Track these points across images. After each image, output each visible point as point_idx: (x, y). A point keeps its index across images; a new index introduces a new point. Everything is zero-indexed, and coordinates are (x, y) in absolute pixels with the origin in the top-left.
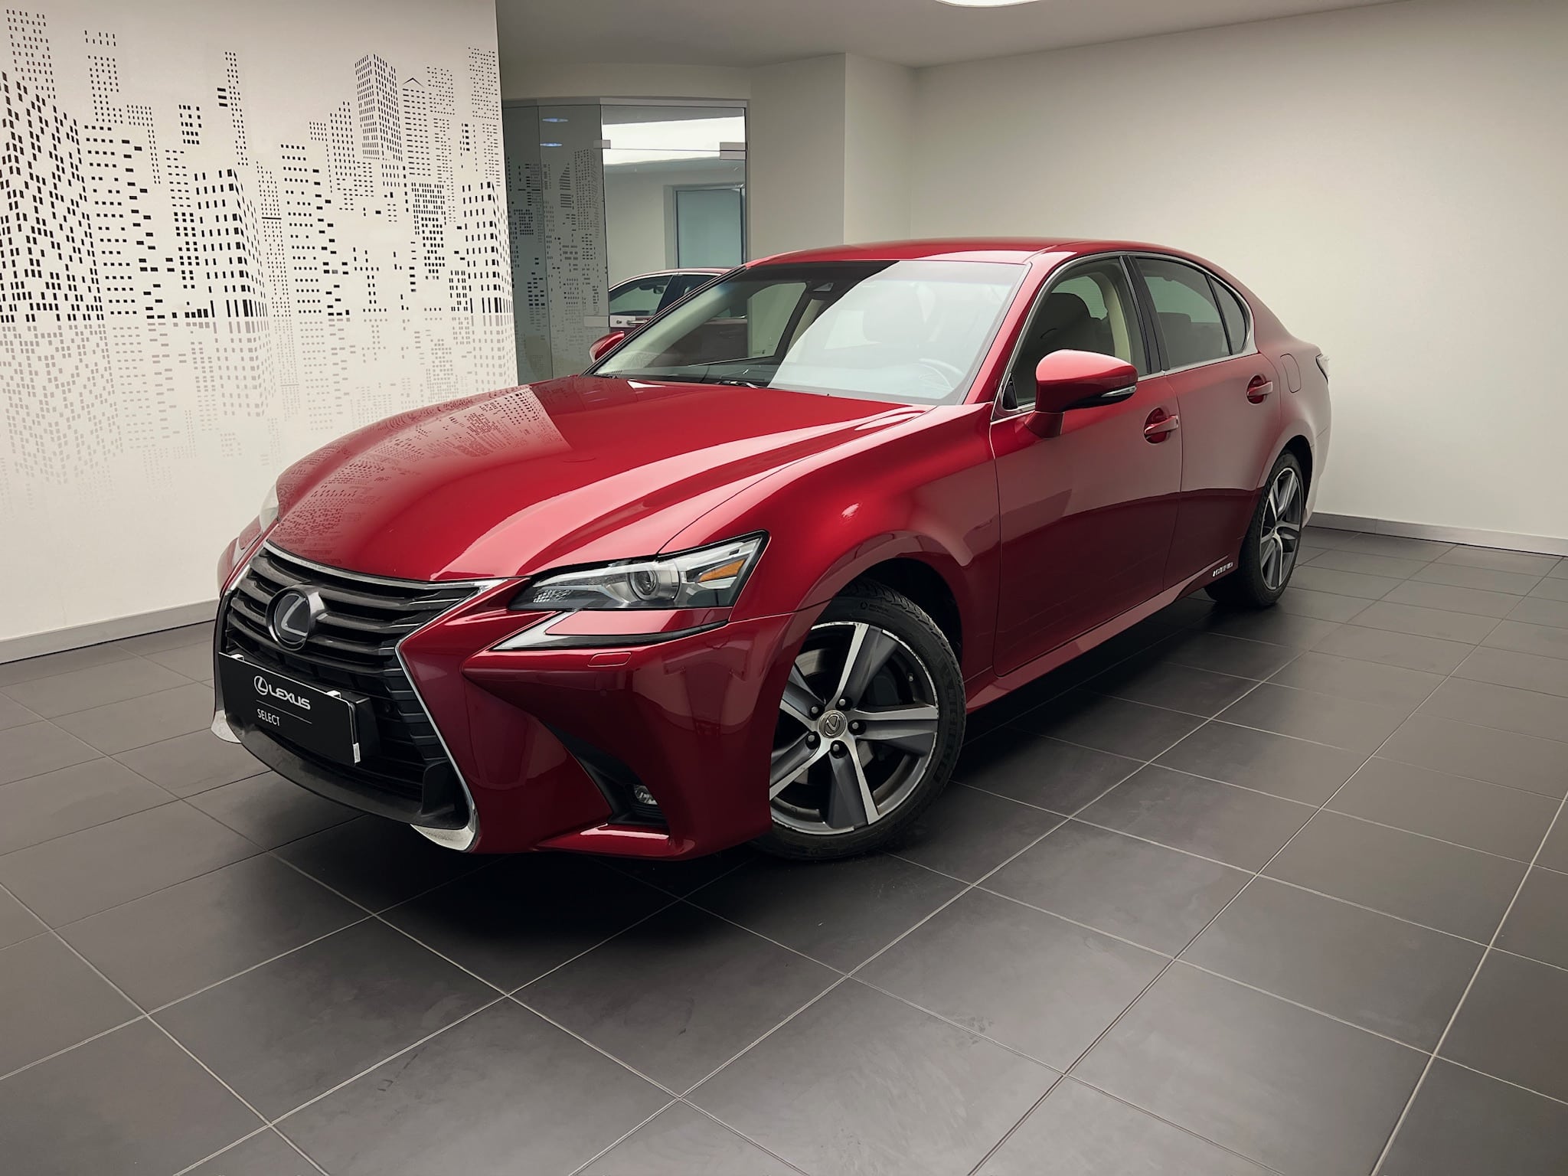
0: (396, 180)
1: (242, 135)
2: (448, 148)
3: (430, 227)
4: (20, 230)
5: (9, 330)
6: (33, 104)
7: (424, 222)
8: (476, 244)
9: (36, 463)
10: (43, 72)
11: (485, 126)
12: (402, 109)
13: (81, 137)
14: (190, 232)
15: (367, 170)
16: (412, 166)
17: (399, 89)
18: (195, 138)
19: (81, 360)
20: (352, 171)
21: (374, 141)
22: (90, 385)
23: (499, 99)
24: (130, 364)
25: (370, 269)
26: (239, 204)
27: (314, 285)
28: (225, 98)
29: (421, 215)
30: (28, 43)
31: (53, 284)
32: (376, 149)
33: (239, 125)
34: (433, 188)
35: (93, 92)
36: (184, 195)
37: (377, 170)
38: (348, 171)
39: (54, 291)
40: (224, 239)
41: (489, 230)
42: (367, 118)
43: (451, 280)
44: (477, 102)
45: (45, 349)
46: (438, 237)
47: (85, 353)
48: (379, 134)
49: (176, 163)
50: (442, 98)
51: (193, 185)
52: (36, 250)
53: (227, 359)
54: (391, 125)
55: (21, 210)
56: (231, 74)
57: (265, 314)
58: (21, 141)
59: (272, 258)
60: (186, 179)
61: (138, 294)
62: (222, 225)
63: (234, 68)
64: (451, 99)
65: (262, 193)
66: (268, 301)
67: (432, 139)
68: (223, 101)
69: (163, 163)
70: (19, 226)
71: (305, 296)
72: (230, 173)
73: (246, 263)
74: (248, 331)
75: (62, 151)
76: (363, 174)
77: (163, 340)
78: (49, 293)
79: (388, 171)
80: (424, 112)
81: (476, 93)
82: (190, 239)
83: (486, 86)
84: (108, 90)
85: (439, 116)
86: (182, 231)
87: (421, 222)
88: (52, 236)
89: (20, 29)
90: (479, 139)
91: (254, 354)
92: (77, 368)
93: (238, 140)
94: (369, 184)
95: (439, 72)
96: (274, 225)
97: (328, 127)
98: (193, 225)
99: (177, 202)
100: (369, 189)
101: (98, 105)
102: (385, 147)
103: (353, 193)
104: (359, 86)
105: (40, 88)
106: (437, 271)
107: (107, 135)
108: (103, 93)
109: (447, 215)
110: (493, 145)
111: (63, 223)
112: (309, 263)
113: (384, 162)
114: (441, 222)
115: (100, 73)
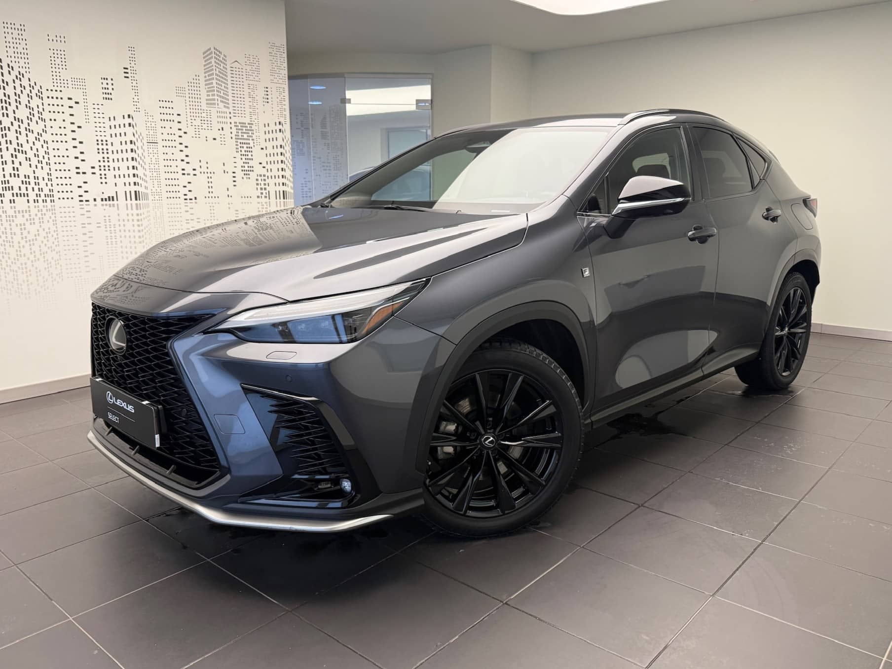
0: (226, 120)
1: (136, 94)
2: (256, 101)
3: (245, 149)
4: (7, 150)
5: (0, 209)
6: (17, 77)
7: (242, 145)
8: (272, 159)
9: (13, 287)
10: (23, 58)
11: (278, 88)
12: (229, 78)
13: (44, 96)
14: (105, 151)
15: (209, 114)
16: (235, 112)
17: (228, 67)
18: (110, 96)
19: (40, 226)
20: (200, 115)
21: (214, 97)
22: (45, 241)
23: (286, 72)
24: (69, 229)
25: (209, 173)
26: (134, 135)
27: (176, 182)
28: (127, 73)
29: (239, 141)
30: (15, 41)
31: (26, 181)
32: (214, 102)
33: (135, 89)
34: (247, 125)
35: (52, 70)
36: (102, 129)
37: (214, 115)
38: (197, 115)
39: (26, 186)
40: (125, 155)
41: (280, 150)
42: (209, 84)
43: (257, 180)
44: (273, 74)
45: (20, 220)
46: (250, 154)
47: (43, 222)
48: (216, 93)
49: (98, 111)
50: (253, 72)
51: (108, 124)
52: (17, 162)
53: (124, 225)
54: (223, 88)
55: (8, 139)
56: (131, 59)
57: (147, 199)
58: (9, 98)
59: (152, 166)
60: (103, 120)
62: (124, 147)
63: (133, 56)
64: (258, 72)
65: (148, 128)
66: (149, 191)
68: (126, 75)
69: (91, 111)
70: (7, 147)
71: (171, 188)
73: (137, 169)
74: (137, 209)
75: (33, 104)
76: (206, 117)
77: (87, 214)
78: (23, 187)
79: (221, 115)
80: (243, 80)
81: (273, 70)
82: (106, 155)
83: (279, 65)
84: (61, 69)
85: (251, 82)
86: (101, 151)
87: (239, 145)
88: (26, 154)
89: (10, 33)
90: (274, 96)
91: (140, 223)
92: (38, 231)
93: (135, 97)
94: (209, 122)
95: (251, 57)
96: (154, 147)
97: (187, 89)
98: (107, 147)
99: (99, 134)
100: (209, 125)
101: (55, 77)
102: (219, 101)
103: (200, 127)
104: (205, 66)
105: (21, 67)
106: (249, 174)
107: (59, 95)
108: (57, 70)
109: (255, 141)
110: (283, 100)
111: (33, 146)
112: (173, 169)
113: (219, 110)
114: (251, 145)
115: (56, 59)
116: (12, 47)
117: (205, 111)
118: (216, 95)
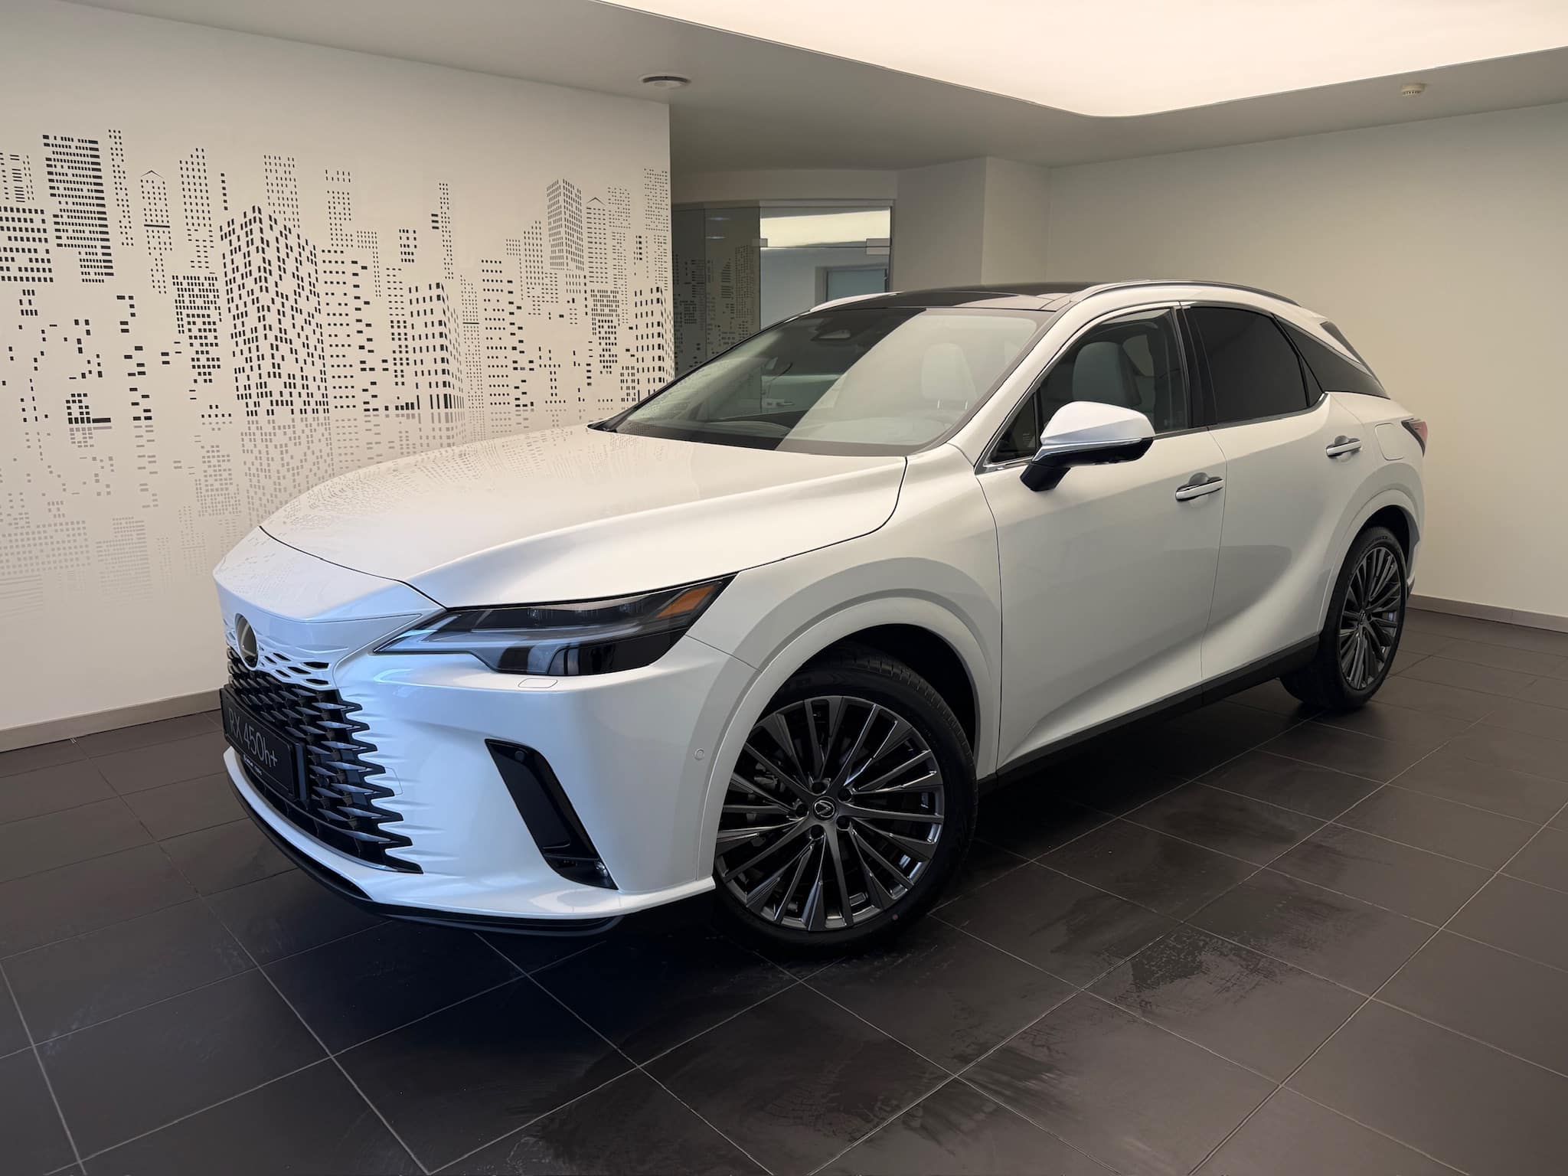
0: (578, 288)
1: (449, 252)
2: (623, 258)
3: (606, 329)
4: (266, 338)
5: (253, 423)
6: (281, 232)
7: (601, 324)
8: (645, 342)
10: (291, 206)
11: (657, 238)
12: (585, 225)
13: (319, 260)
14: (403, 337)
15: (553, 279)
16: (592, 274)
17: (583, 208)
18: (411, 257)
19: (309, 448)
20: (541, 281)
21: (560, 254)
22: (315, 468)
23: (669, 213)
24: (349, 451)
25: (552, 366)
26: (444, 313)
27: (504, 381)
28: (437, 222)
29: (598, 318)
30: (279, 181)
31: (290, 384)
32: (562, 261)
33: (448, 247)
34: (609, 292)
35: (330, 221)
36: (399, 305)
37: (562, 279)
38: (537, 281)
39: (290, 390)
40: (431, 342)
41: (656, 330)
42: (556, 234)
43: (622, 375)
44: (650, 216)
45: (280, 438)
46: (612, 336)
47: (312, 442)
48: (564, 248)
49: (394, 279)
50: (620, 214)
51: (407, 296)
52: (278, 355)
54: (575, 239)
55: (267, 323)
56: (443, 201)
57: (462, 405)
58: (270, 265)
59: (470, 358)
60: (401, 292)
61: (358, 392)
62: (430, 330)
63: (446, 196)
64: (628, 215)
65: (464, 302)
66: (464, 395)
67: (610, 251)
68: (435, 225)
69: (384, 279)
70: (265, 335)
71: (497, 390)
72: (438, 285)
73: (448, 362)
74: (447, 421)
75: (302, 273)
76: (549, 283)
77: (375, 430)
78: (286, 392)
79: (571, 280)
80: (605, 227)
81: (650, 209)
82: (403, 343)
83: (657, 202)
84: (343, 219)
85: (616, 230)
86: (396, 337)
87: (597, 324)
88: (291, 343)
89: (274, 171)
90: (651, 250)
91: (451, 441)
92: (305, 455)
93: (447, 257)
94: (554, 292)
95: (618, 190)
96: (473, 329)
97: (522, 243)
98: (405, 331)
99: (394, 312)
100: (554, 296)
101: (334, 232)
102: (570, 259)
103: (541, 299)
104: (549, 207)
105: (287, 220)
106: (610, 367)
107: (339, 257)
108: (338, 222)
109: (621, 317)
110: (663, 254)
111: (301, 332)
112: (501, 361)
113: (568, 273)
114: (615, 323)
115: (336, 205)
116: (275, 191)
117: (549, 275)
118: (565, 251)
